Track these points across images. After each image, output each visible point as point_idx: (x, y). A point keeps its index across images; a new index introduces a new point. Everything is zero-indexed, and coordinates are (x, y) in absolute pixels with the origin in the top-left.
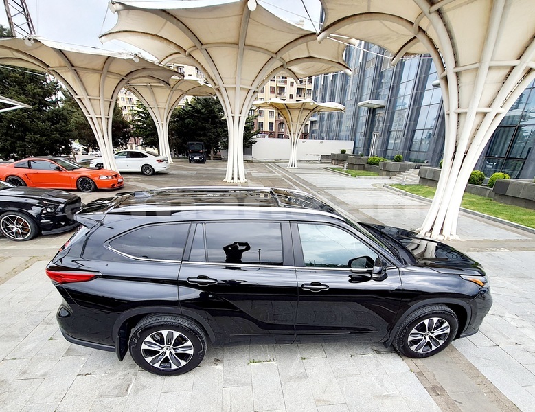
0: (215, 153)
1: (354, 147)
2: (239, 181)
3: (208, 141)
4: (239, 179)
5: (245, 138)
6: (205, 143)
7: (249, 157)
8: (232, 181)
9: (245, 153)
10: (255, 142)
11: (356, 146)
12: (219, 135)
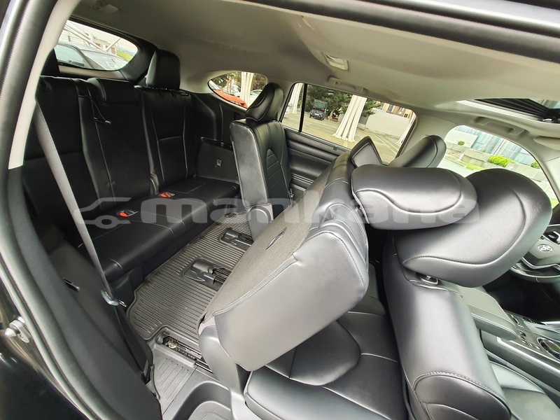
0: (334, 116)
1: (475, 142)
2: (347, 139)
3: (332, 103)
4: (347, 137)
5: (365, 108)
6: (328, 104)
7: (362, 126)
8: (340, 138)
9: (360, 121)
10: (372, 113)
11: (479, 141)
12: (342, 100)
